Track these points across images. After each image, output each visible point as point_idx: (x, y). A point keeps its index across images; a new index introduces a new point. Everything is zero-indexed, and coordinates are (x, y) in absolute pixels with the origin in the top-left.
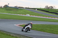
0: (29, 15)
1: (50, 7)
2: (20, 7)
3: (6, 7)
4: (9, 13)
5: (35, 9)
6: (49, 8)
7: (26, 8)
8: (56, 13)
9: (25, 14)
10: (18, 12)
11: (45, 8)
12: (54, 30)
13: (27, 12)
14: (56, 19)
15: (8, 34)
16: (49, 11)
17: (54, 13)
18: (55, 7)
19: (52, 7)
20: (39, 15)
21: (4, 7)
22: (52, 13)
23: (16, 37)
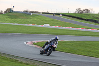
0: (48, 25)
1: (84, 10)
2: (32, 12)
3: (9, 11)
4: (15, 22)
5: (59, 14)
6: (82, 12)
7: (43, 13)
8: (95, 21)
9: (42, 24)
10: (31, 20)
11: (75, 13)
12: (93, 51)
13: (45, 20)
14: (95, 30)
15: (13, 59)
16: (82, 17)
17: (91, 20)
18: (92, 10)
19: (87, 10)
20: (65, 26)
21: (6, 12)
22: (87, 20)
23: (27, 64)
